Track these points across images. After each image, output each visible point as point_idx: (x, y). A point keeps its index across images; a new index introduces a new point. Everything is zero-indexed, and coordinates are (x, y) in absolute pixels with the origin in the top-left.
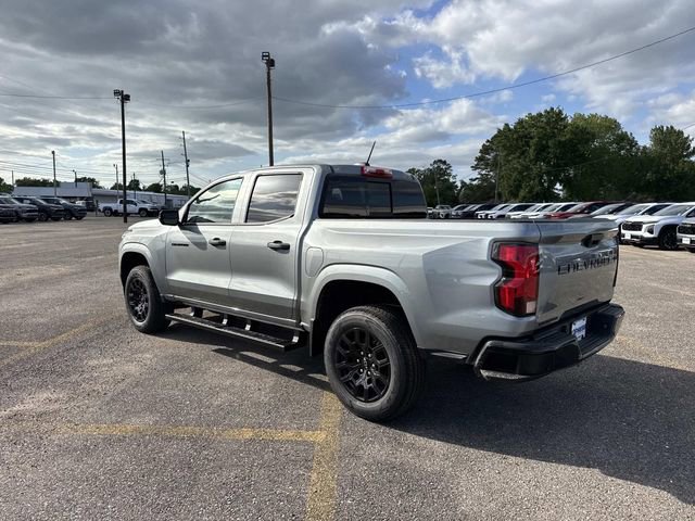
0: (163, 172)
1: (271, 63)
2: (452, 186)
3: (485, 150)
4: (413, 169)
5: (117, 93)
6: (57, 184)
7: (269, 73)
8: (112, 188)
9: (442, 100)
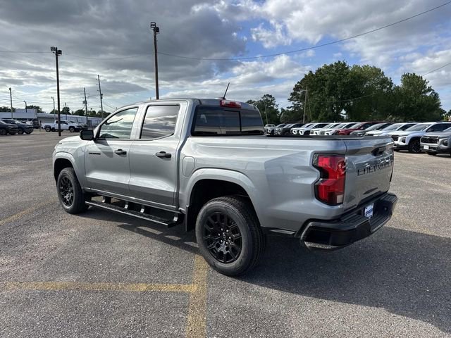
0: (85, 102)
1: (157, 30)
2: (276, 112)
3: (297, 88)
4: (251, 101)
5: (53, 49)
6: (14, 110)
7: (155, 37)
8: (51, 113)
9: (270, 55)
